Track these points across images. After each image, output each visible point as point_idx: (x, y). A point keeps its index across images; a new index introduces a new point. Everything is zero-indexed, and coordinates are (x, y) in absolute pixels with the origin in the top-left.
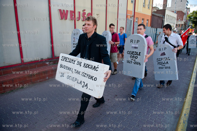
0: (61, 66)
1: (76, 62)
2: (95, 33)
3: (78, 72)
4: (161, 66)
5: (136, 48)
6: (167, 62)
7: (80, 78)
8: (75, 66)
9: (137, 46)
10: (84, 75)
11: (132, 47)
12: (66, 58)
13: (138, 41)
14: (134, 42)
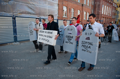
0: (39, 35)
1: (45, 32)
2: (53, 21)
3: (46, 36)
4: (84, 48)
5: (70, 33)
6: (90, 47)
7: (46, 38)
8: (44, 34)
9: (71, 32)
10: (48, 37)
11: (69, 33)
12: (41, 31)
13: (72, 30)
14: (69, 30)
